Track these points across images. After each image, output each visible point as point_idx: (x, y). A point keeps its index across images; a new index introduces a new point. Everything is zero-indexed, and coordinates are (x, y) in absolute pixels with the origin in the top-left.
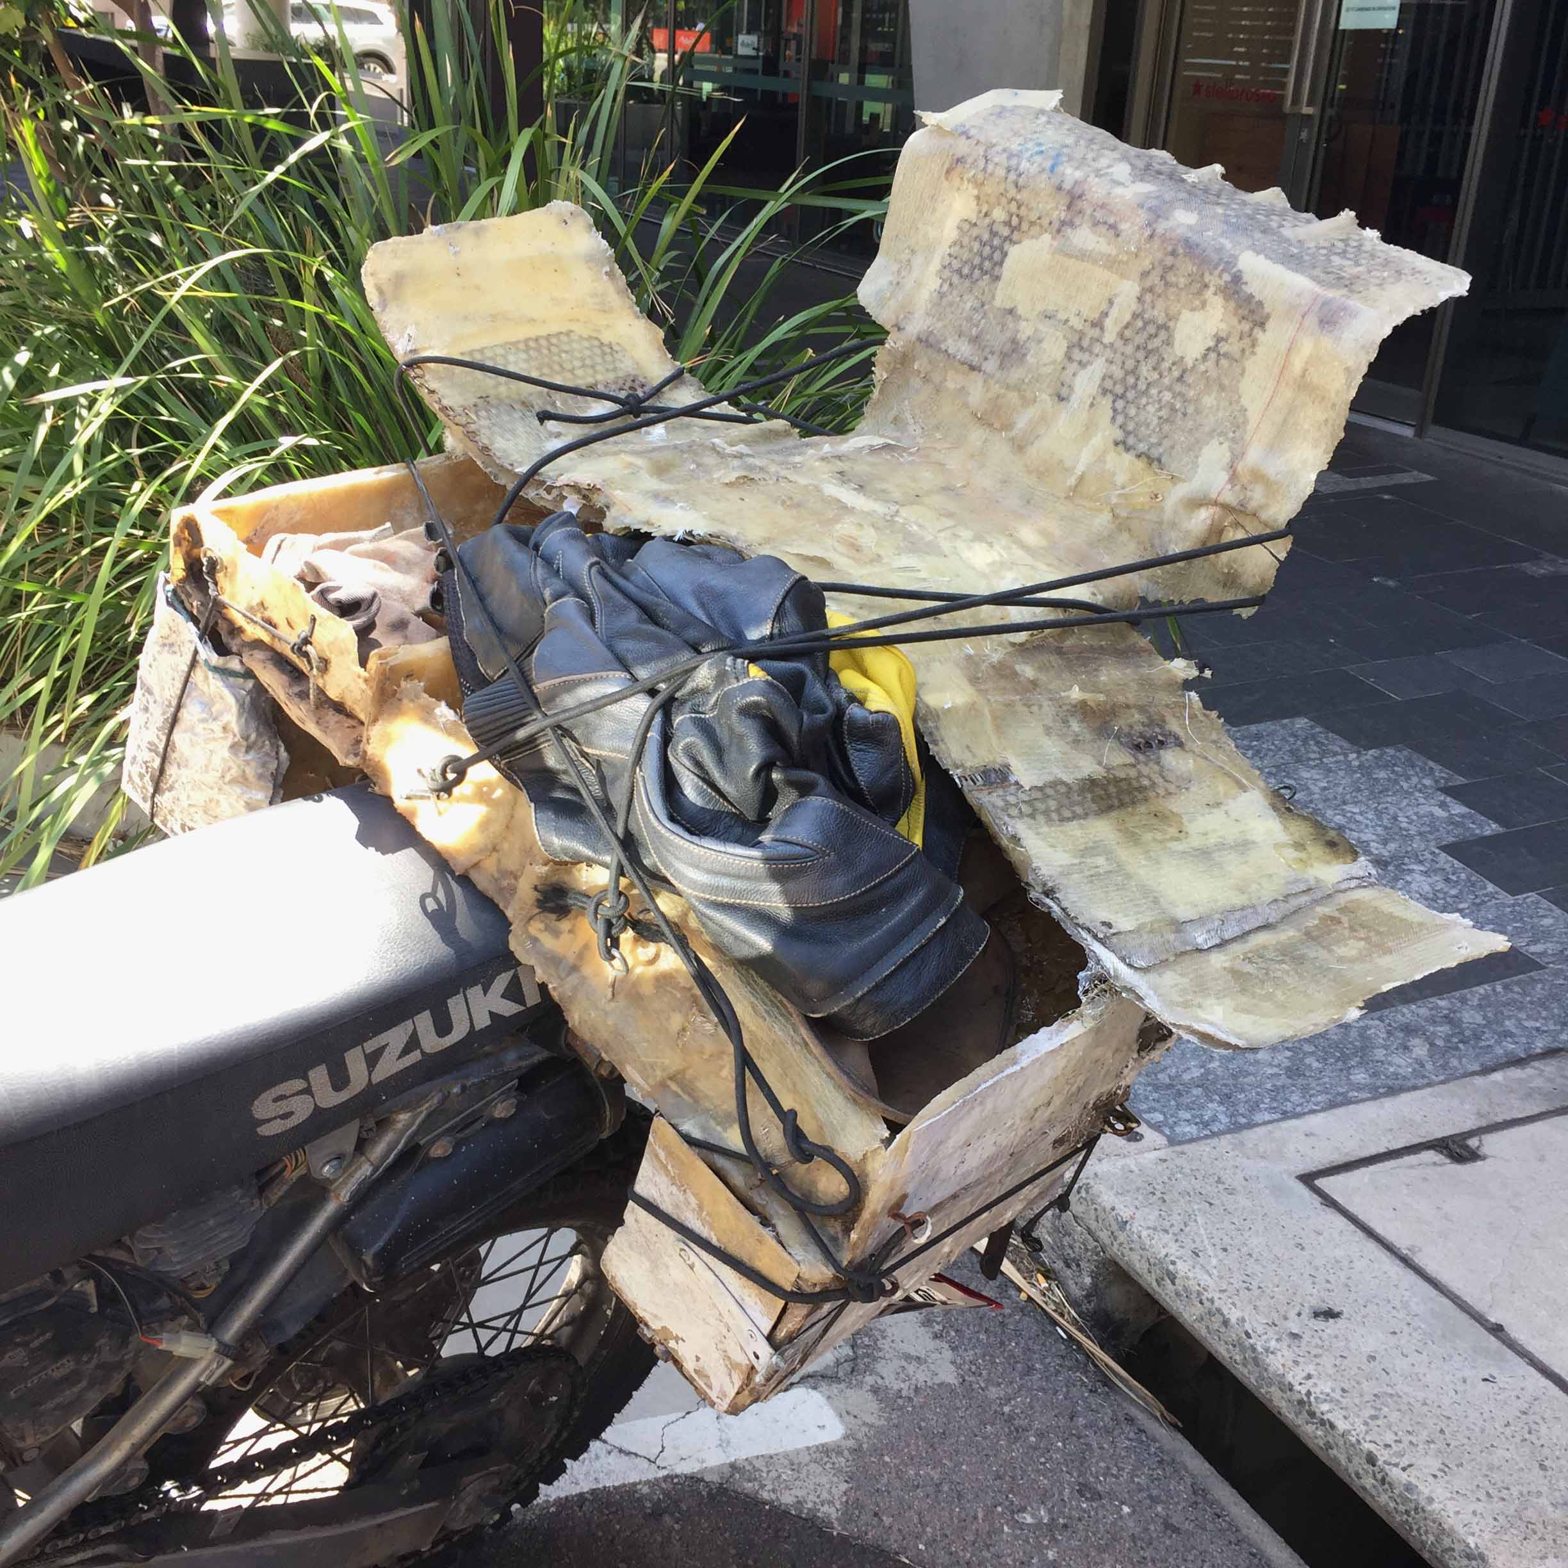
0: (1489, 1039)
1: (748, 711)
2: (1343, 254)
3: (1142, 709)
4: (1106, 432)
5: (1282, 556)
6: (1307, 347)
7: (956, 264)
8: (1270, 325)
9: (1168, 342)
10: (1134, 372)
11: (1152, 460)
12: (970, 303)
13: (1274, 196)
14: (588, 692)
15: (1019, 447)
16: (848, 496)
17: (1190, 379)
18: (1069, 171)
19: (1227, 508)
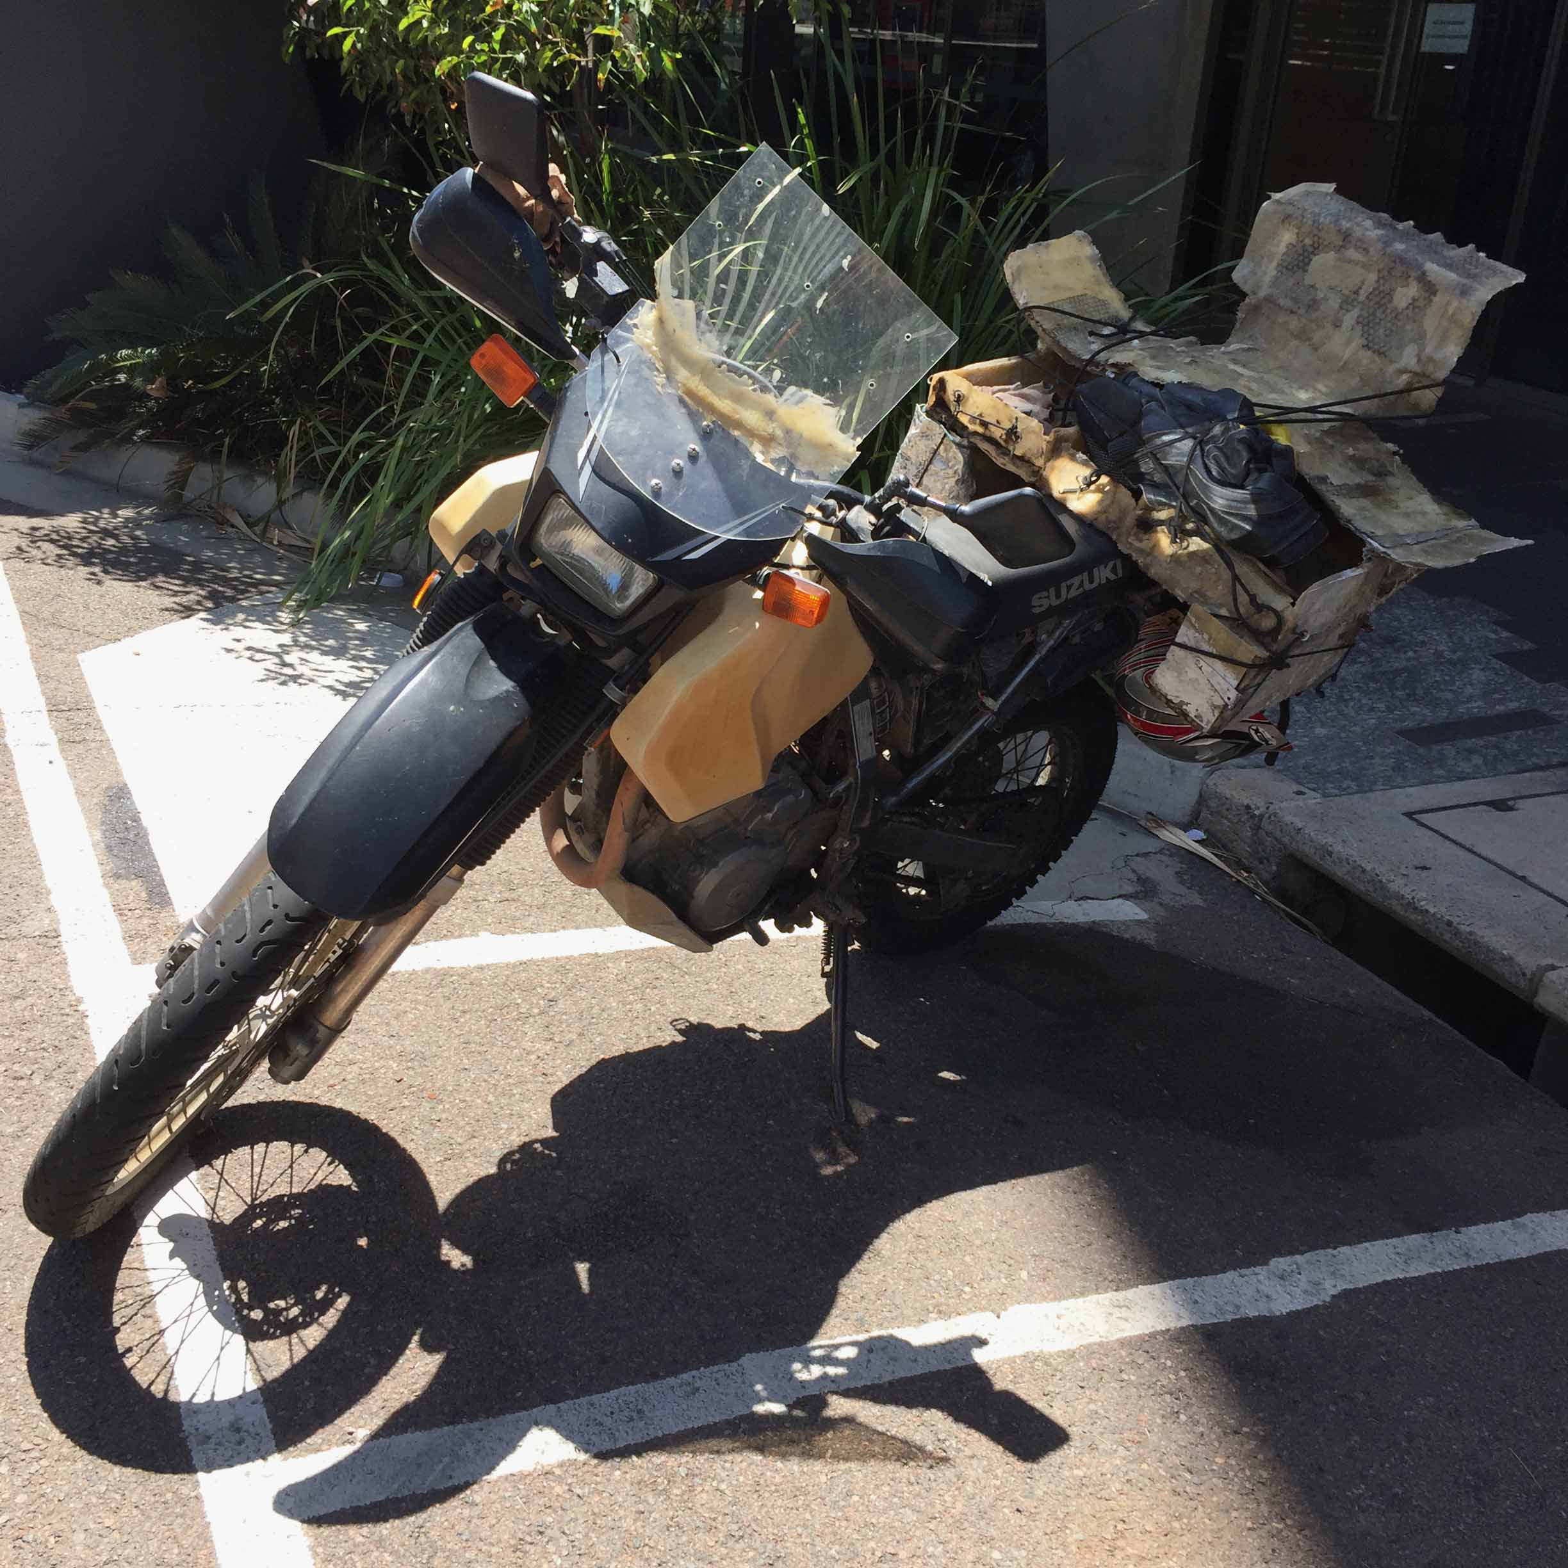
0: (1522, 757)
1: (1240, 441)
2: (1470, 264)
3: (1378, 461)
4: (1358, 342)
5: (1440, 395)
6: (1455, 304)
7: (1285, 264)
8: (1438, 295)
9: (1390, 301)
10: (1374, 314)
11: (1381, 353)
12: (1291, 282)
13: (1437, 236)
14: (1166, 438)
15: (1315, 349)
16: (1240, 369)
17: (1400, 317)
18: (1344, 223)
19: (1416, 374)
